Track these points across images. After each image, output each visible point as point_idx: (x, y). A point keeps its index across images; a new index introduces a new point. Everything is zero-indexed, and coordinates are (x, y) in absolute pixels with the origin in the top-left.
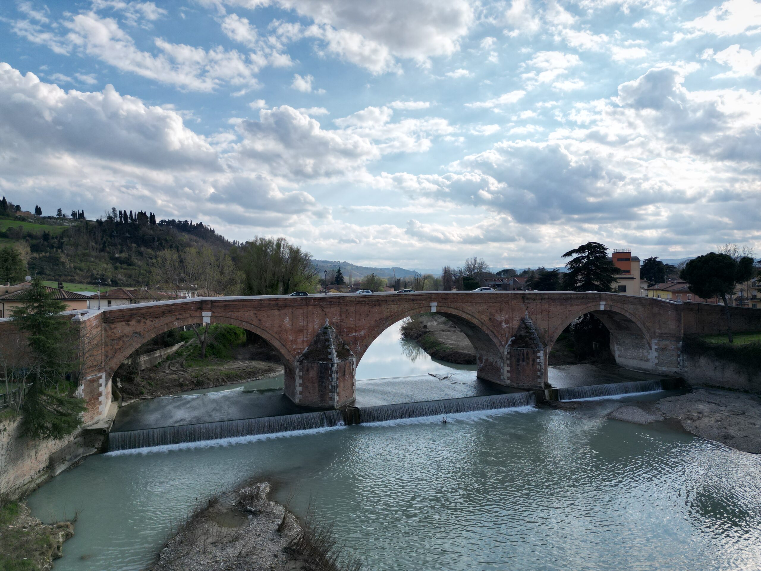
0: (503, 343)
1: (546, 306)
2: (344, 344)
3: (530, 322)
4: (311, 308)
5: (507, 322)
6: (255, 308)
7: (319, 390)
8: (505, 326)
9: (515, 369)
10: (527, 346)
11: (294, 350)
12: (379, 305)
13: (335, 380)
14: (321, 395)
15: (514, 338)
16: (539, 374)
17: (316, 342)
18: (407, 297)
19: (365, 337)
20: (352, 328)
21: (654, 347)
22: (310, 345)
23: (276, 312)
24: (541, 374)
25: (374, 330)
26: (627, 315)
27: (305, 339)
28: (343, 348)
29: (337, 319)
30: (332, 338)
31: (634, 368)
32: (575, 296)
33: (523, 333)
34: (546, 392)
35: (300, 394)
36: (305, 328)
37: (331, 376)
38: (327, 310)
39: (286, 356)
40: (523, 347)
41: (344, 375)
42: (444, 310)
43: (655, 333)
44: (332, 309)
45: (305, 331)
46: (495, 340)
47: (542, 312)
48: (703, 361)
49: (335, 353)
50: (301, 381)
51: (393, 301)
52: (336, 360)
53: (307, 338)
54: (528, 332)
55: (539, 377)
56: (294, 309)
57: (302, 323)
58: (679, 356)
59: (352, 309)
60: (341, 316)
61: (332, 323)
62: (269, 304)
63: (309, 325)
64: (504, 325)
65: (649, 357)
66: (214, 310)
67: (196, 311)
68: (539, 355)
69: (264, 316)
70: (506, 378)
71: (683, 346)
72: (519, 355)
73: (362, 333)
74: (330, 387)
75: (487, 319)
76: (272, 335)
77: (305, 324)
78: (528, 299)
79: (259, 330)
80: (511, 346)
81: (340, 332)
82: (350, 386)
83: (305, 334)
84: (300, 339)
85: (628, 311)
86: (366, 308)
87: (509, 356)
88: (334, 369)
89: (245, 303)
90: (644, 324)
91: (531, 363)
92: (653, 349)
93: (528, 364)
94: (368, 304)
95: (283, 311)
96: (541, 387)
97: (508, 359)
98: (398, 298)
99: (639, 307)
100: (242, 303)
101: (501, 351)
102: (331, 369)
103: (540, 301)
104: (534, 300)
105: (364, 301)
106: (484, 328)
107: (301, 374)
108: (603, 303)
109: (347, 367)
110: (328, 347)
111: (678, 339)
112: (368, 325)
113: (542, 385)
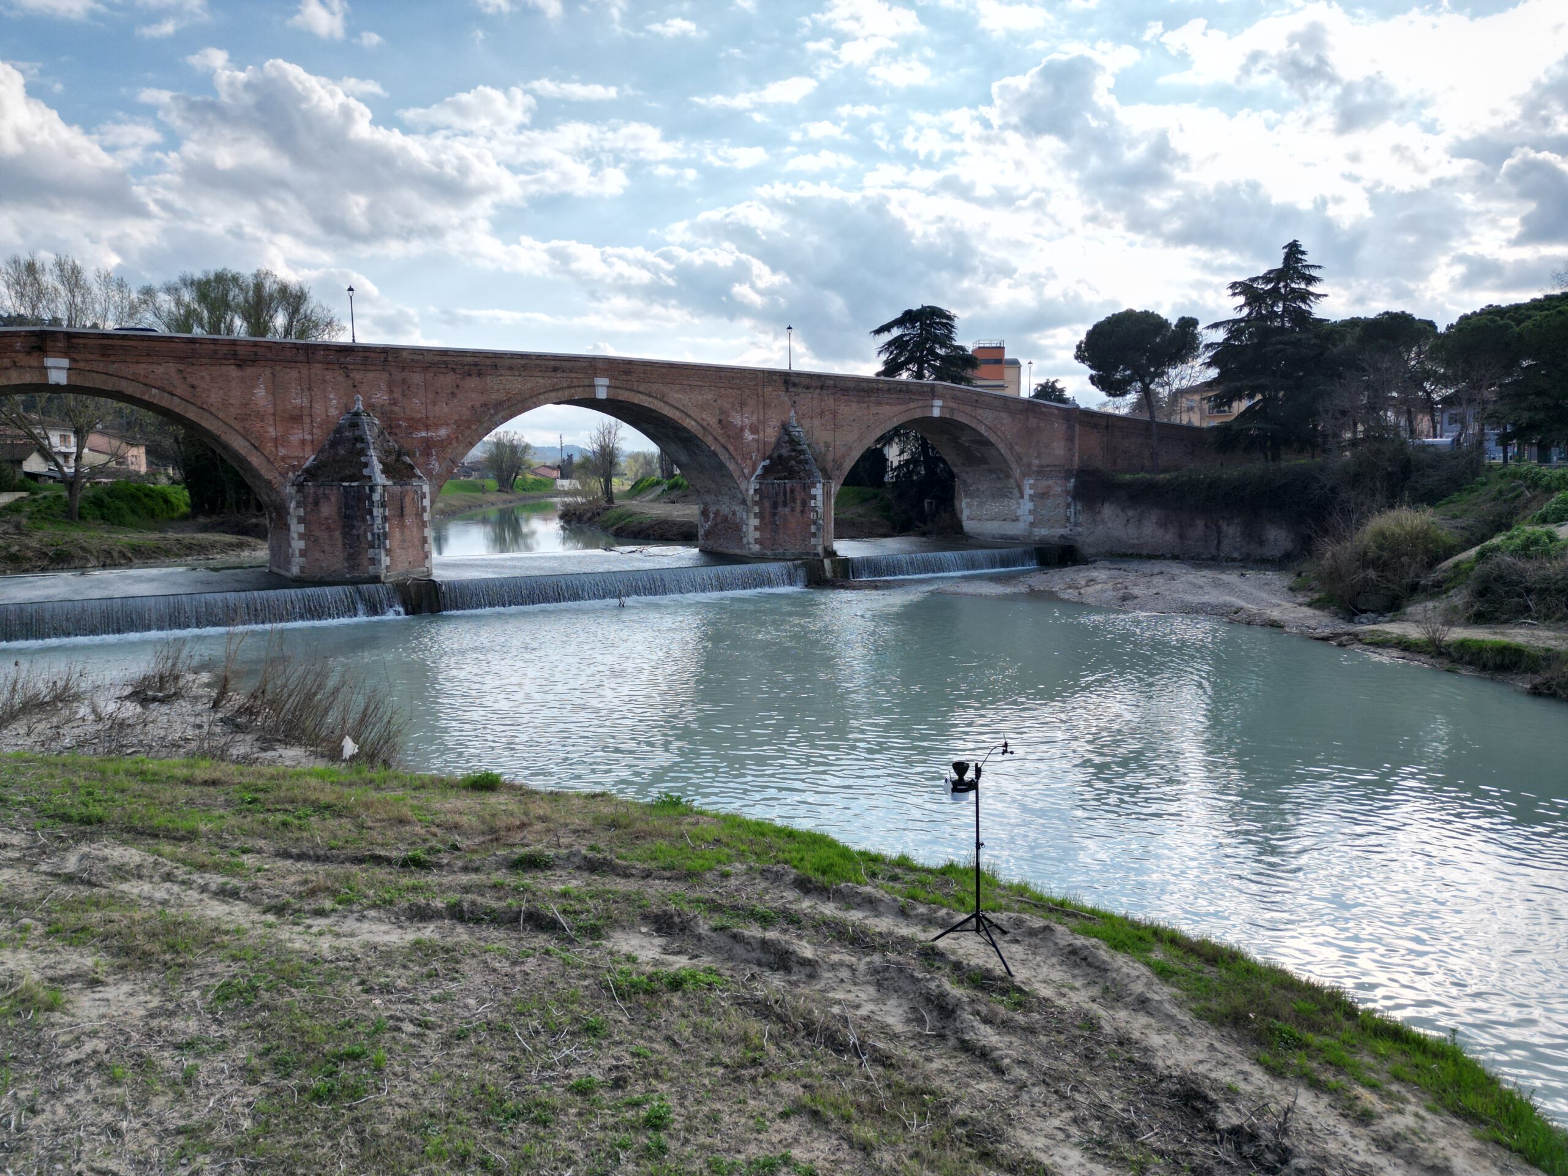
0: (746, 471)
1: (830, 402)
2: (399, 454)
3: (798, 432)
4: (317, 368)
5: (754, 430)
6: (180, 359)
7: (344, 544)
8: (751, 437)
9: (770, 523)
10: (791, 474)
11: (283, 459)
12: (480, 375)
13: (379, 521)
14: (350, 554)
15: (767, 462)
16: (813, 529)
17: (334, 444)
18: (543, 363)
19: (449, 440)
20: (419, 420)
21: (1028, 492)
22: (321, 451)
23: (233, 372)
24: (818, 529)
25: (469, 428)
26: (982, 430)
27: (308, 437)
28: (397, 460)
29: (381, 397)
30: (370, 435)
31: (993, 537)
32: (886, 387)
33: (784, 451)
34: (827, 563)
35: (301, 555)
36: (306, 412)
37: (371, 513)
38: (358, 376)
39: (263, 472)
40: (785, 478)
41: (402, 515)
42: (624, 396)
43: (1029, 465)
44: (370, 375)
45: (307, 420)
46: (731, 466)
47: (822, 414)
48: (1108, 511)
49: (378, 467)
50: (301, 528)
51: (510, 368)
52: (380, 479)
53: (312, 434)
54: (794, 450)
55: (814, 535)
56: (278, 368)
57: (298, 401)
58: (1068, 506)
59: (417, 378)
60: (391, 391)
61: (370, 407)
62: (215, 352)
63: (315, 405)
64: (749, 436)
65: (1019, 512)
66: (74, 355)
67: (29, 353)
68: (813, 491)
69: (203, 378)
70: (752, 541)
71: (1076, 487)
72: (777, 494)
73: (443, 432)
74: (370, 537)
75: (713, 421)
76: (226, 423)
77: (306, 403)
78: (795, 385)
79: (194, 408)
80: (762, 477)
81: (390, 426)
82: (417, 543)
83: (307, 426)
84: (296, 436)
85: (984, 421)
86: (447, 380)
87: (757, 498)
88: (376, 497)
89: (154, 344)
90: (1011, 448)
91: (798, 508)
92: (1026, 497)
93: (793, 510)
94: (453, 370)
95: (250, 371)
96: (817, 554)
97: (756, 503)
98: (522, 362)
99: (1003, 415)
100: (146, 344)
101: (743, 487)
102: (370, 498)
103: (818, 391)
104: (808, 388)
105: (445, 362)
106: (709, 440)
107: (301, 512)
108: (938, 403)
109: (408, 501)
110: (363, 452)
111: (1068, 474)
112: (456, 417)
113: (820, 550)
